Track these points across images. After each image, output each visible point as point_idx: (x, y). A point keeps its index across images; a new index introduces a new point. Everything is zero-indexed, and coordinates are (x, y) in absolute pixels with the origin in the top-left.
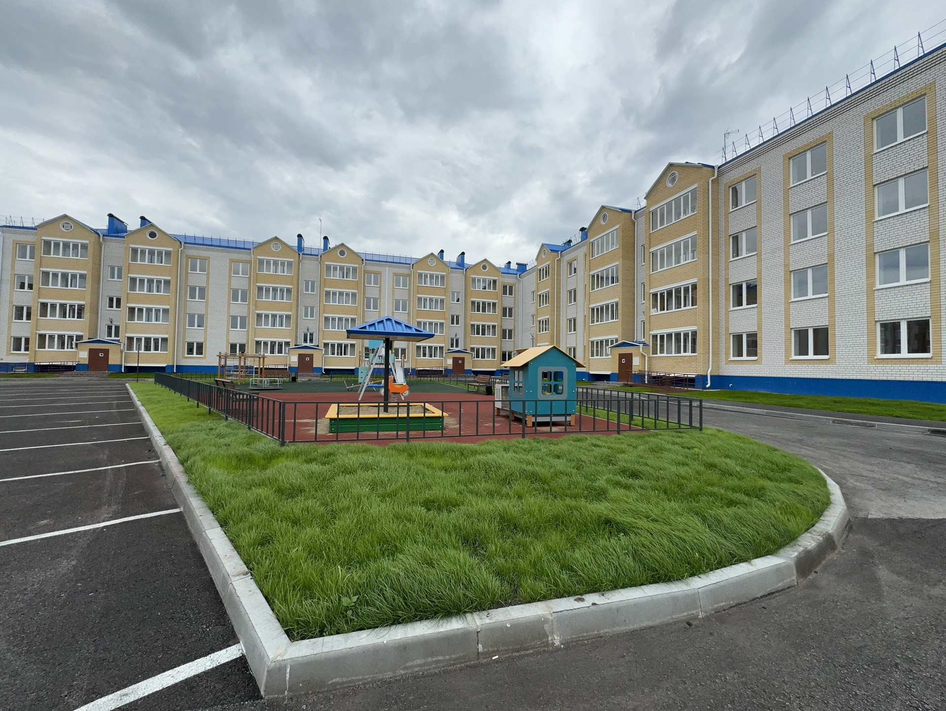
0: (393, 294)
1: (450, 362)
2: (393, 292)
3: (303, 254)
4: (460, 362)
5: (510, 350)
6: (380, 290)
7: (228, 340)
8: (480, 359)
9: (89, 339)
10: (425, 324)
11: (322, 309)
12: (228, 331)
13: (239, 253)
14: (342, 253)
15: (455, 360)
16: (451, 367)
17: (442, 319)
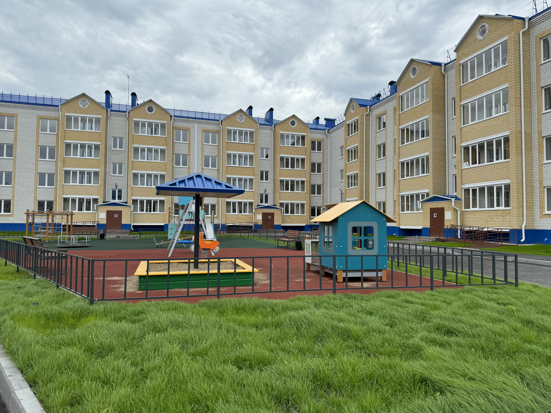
0: (203, 151)
1: (260, 217)
2: (203, 148)
3: (111, 111)
4: (270, 217)
5: (319, 205)
6: (189, 146)
7: (35, 197)
8: (289, 214)
10: (234, 180)
11: (130, 166)
12: (36, 188)
13: (47, 110)
14: (150, 109)
15: (265, 215)
16: (260, 223)
17: (251, 175)
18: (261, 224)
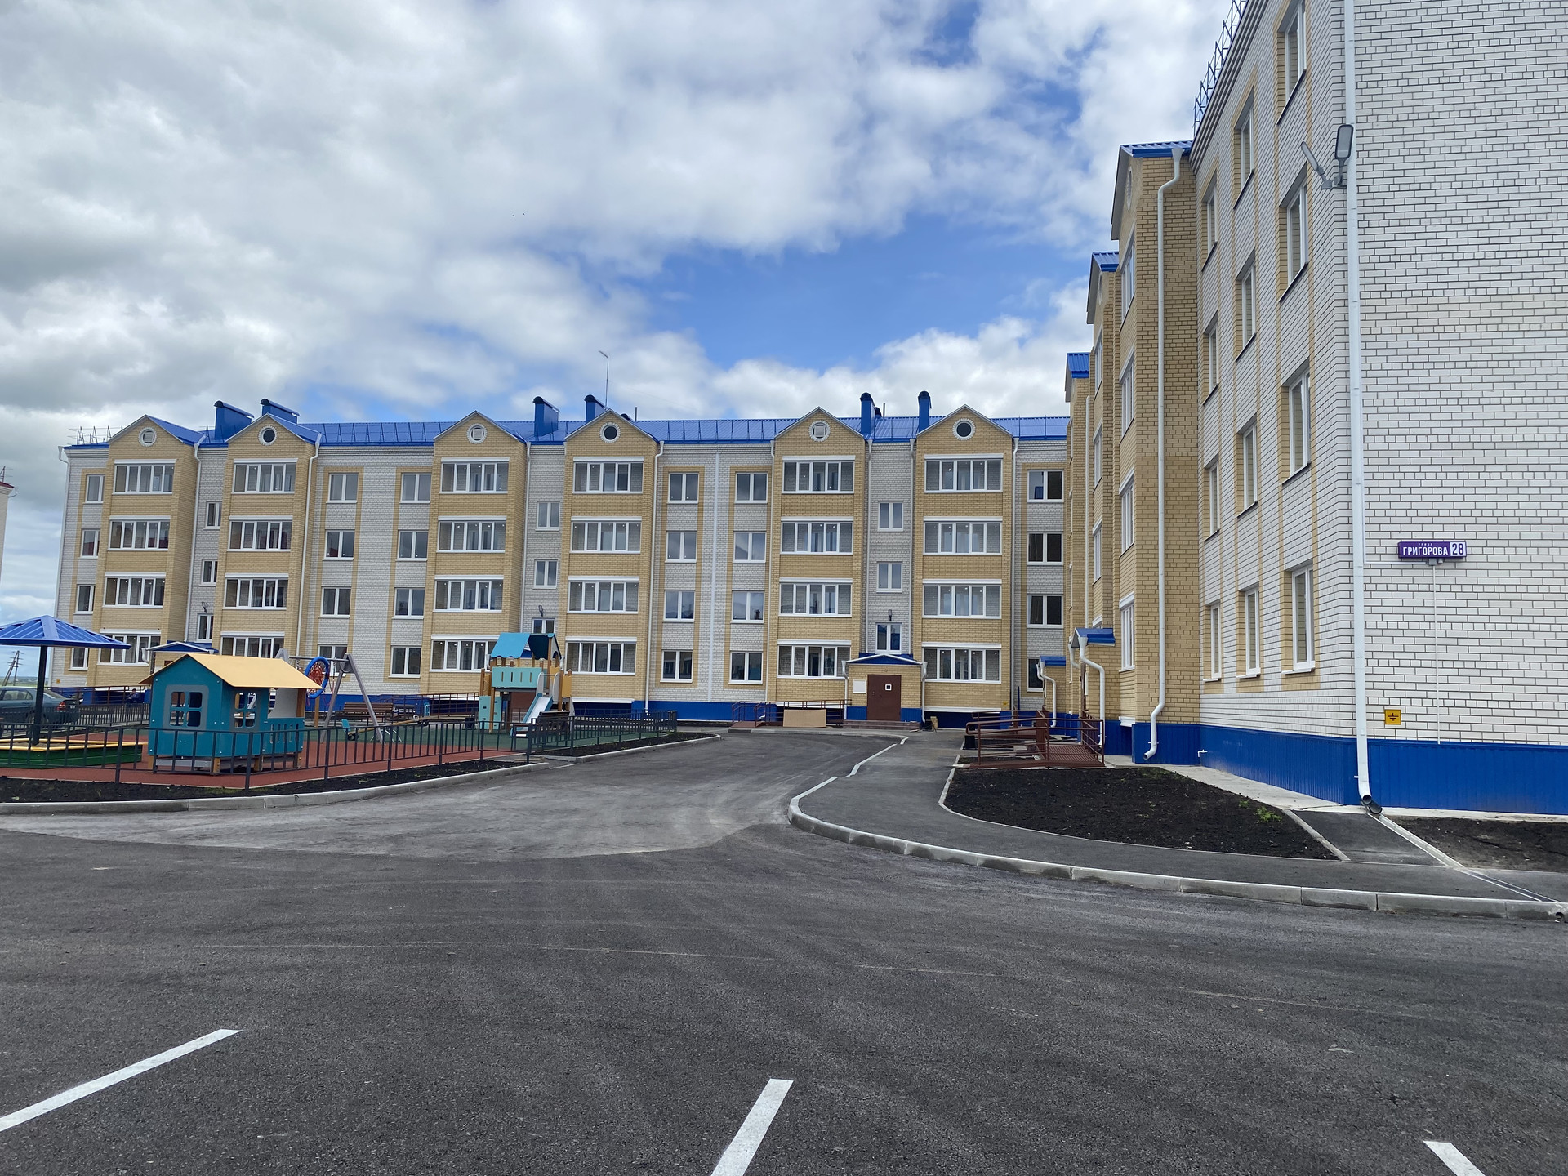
0: (731, 519)
1: (860, 687)
2: (731, 513)
4: (888, 688)
6: (701, 511)
7: (389, 639)
8: (952, 679)
9: (168, 642)
12: (390, 621)
13: (414, 454)
15: (874, 682)
16: (862, 702)
17: (845, 575)
18: (865, 705)
